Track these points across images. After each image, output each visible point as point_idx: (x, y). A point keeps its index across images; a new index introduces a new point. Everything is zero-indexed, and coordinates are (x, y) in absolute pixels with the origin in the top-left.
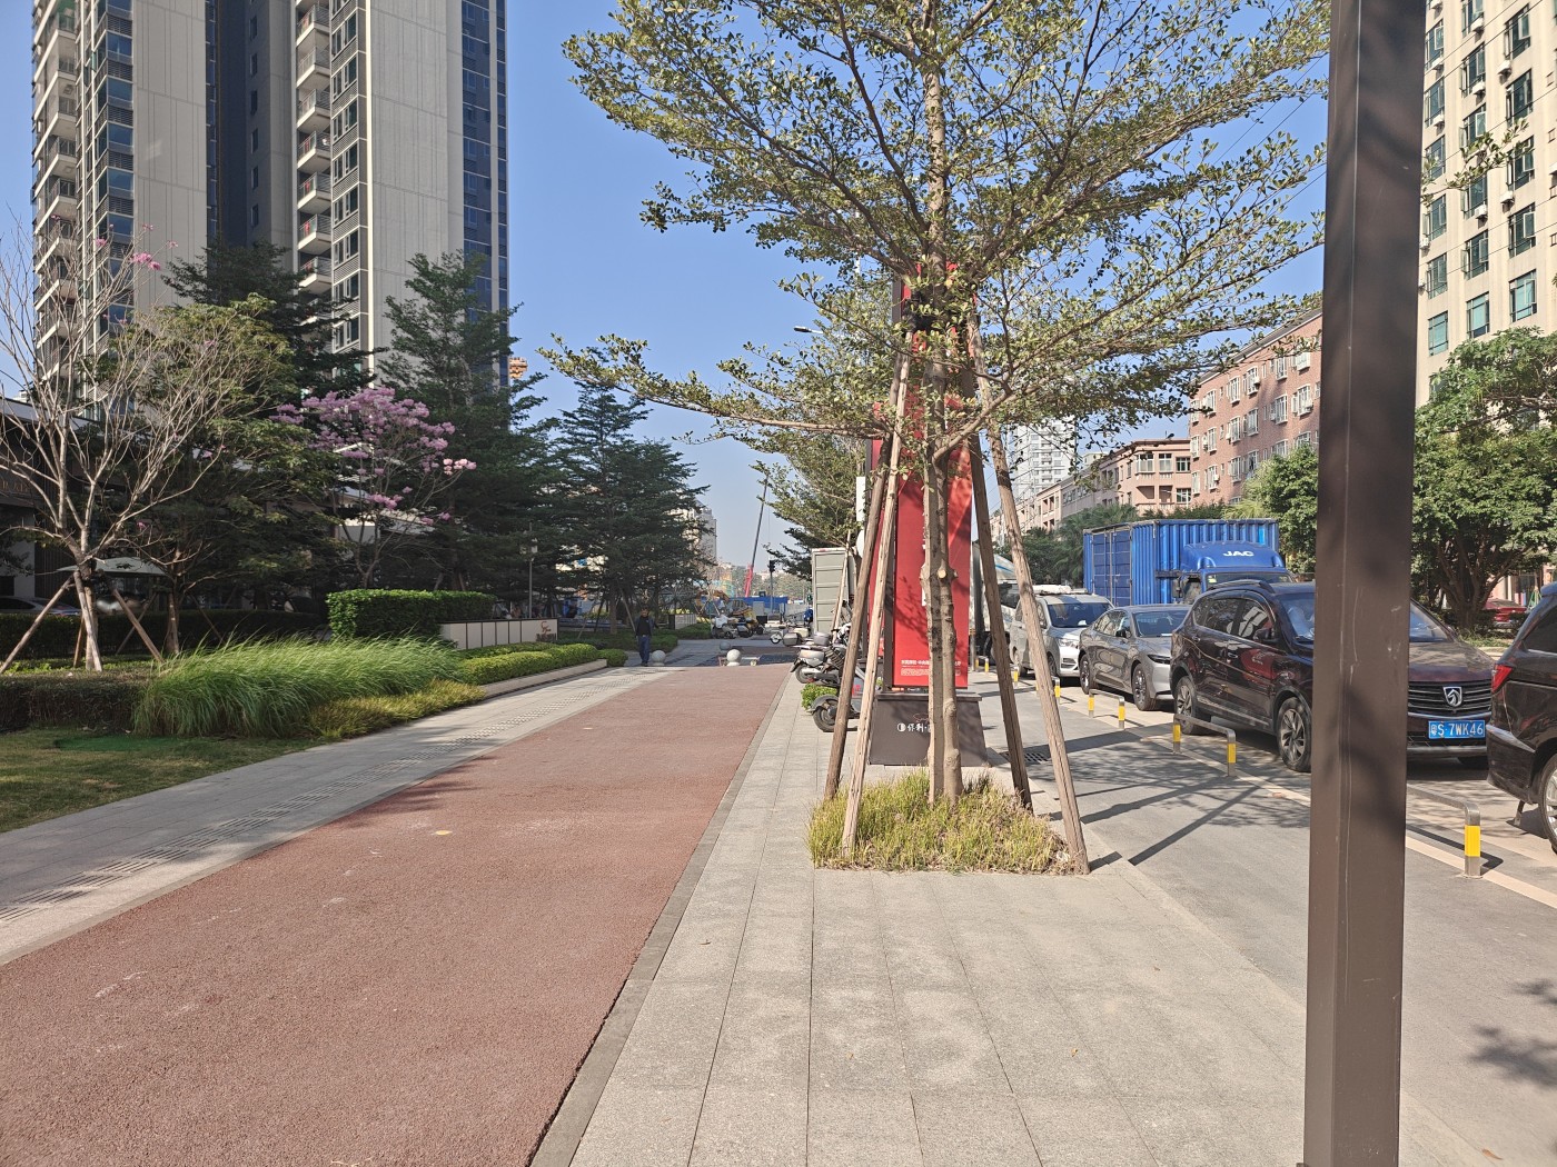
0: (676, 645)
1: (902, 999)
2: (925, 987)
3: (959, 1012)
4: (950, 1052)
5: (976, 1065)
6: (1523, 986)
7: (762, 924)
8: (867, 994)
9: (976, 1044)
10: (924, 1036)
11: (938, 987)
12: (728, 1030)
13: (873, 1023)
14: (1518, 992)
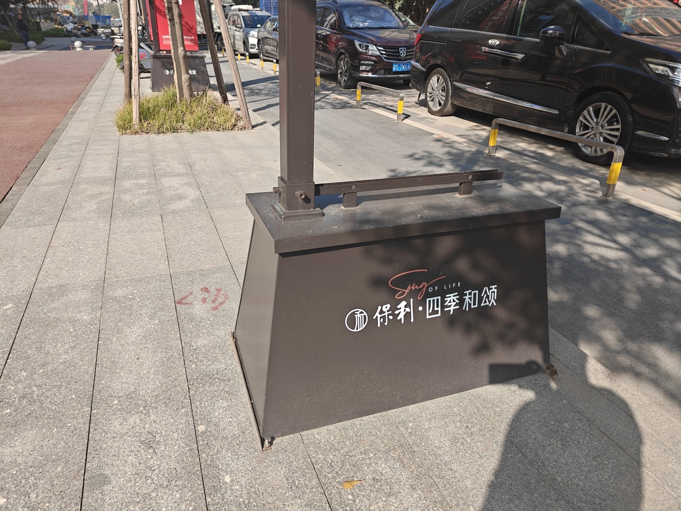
0: (44, 40)
1: (160, 181)
2: (172, 176)
3: (186, 184)
4: (181, 198)
5: (192, 201)
6: (408, 155)
7: (90, 159)
8: (143, 181)
9: (193, 193)
10: (169, 194)
11: (178, 175)
12: (70, 201)
13: (145, 191)
14: (405, 157)
